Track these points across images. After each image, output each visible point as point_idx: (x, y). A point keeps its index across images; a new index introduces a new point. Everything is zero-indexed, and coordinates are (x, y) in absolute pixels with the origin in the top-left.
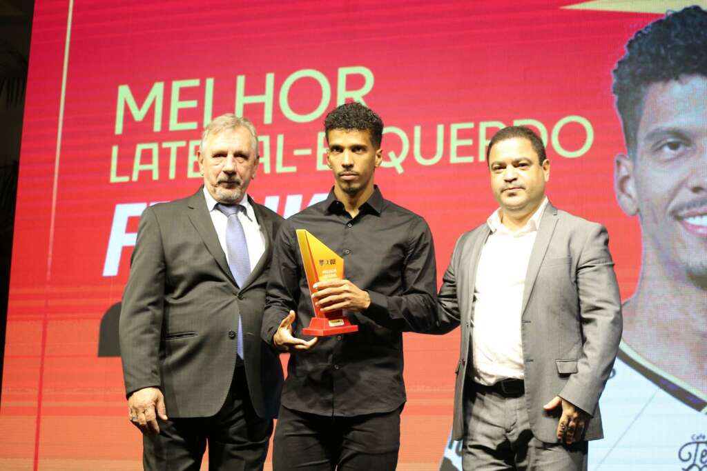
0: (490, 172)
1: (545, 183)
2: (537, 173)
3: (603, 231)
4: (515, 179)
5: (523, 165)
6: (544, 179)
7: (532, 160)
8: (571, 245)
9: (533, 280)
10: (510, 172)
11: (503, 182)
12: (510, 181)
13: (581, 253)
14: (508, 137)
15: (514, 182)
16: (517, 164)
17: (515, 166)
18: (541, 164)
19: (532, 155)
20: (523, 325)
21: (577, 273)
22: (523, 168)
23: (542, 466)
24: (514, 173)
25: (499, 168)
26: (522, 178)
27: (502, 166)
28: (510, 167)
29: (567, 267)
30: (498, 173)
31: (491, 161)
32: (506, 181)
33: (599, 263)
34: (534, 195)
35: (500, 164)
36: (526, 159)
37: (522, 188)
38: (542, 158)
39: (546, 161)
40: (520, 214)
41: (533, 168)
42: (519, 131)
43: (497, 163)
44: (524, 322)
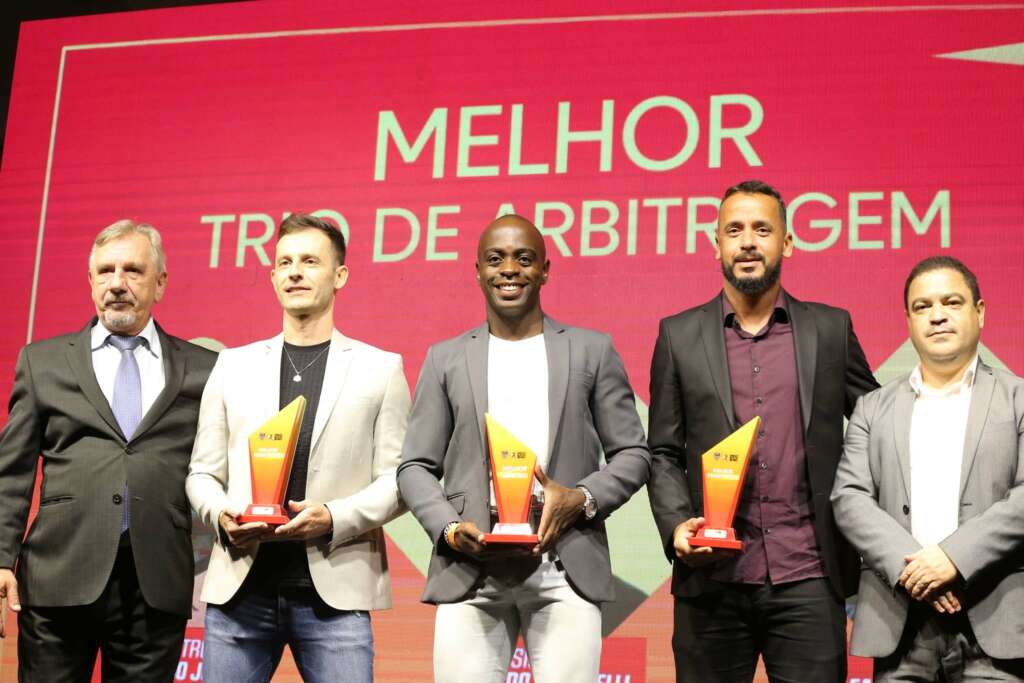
0: (908, 315)
1: (980, 330)
2: (972, 314)
4: (944, 321)
5: (953, 303)
6: (978, 323)
7: (965, 297)
10: (938, 311)
11: (928, 323)
12: (938, 323)
14: (935, 268)
15: (943, 324)
16: (946, 301)
17: (944, 304)
18: (975, 304)
19: (964, 290)
20: (960, 510)
22: (956, 306)
24: (943, 313)
25: (923, 307)
26: (953, 319)
27: (928, 304)
28: (937, 305)
30: (921, 313)
31: (911, 300)
32: (934, 323)
34: (968, 342)
35: (925, 301)
36: (956, 294)
37: (953, 332)
38: (977, 296)
39: (980, 302)
40: (949, 368)
41: (967, 307)
42: (948, 261)
43: (919, 300)
44: (962, 505)
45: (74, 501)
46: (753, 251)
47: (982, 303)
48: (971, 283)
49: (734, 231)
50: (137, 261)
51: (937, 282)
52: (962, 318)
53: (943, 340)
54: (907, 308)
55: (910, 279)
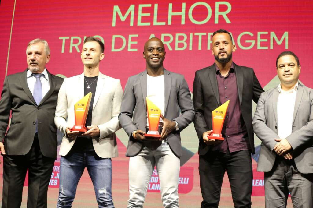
0: (277, 69)
1: (299, 74)
2: (297, 70)
4: (289, 71)
5: (292, 65)
6: (299, 72)
7: (295, 64)
10: (287, 68)
11: (284, 72)
12: (287, 72)
14: (286, 55)
15: (288, 72)
16: (289, 65)
17: (289, 66)
18: (298, 66)
19: (295, 62)
20: (292, 128)
22: (292, 66)
23: (301, 187)
25: (282, 67)
26: (291, 70)
27: (284, 66)
28: (287, 66)
30: (281, 69)
31: (278, 65)
32: (285, 71)
34: (296, 77)
35: (283, 65)
36: (293, 63)
37: (291, 74)
38: (298, 64)
39: (299, 66)
40: (290, 85)
41: (296, 67)
42: (290, 53)
43: (281, 64)
44: (293, 126)
45: (21, 123)
46: (223, 50)
47: (300, 66)
48: (297, 59)
49: (217, 45)
50: (39, 51)
51: (286, 59)
52: (294, 70)
53: (288, 77)
54: (277, 67)
55: (278, 58)
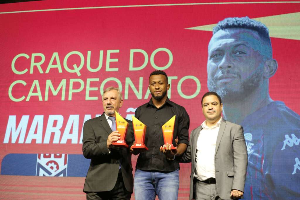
0: (203, 107)
2: (219, 107)
3: (242, 128)
4: (212, 109)
5: (215, 104)
7: (218, 103)
8: (231, 132)
9: (219, 144)
10: (210, 106)
12: (211, 110)
13: (235, 135)
14: (210, 95)
15: (212, 110)
16: (213, 104)
19: (218, 101)
21: (233, 142)
24: (212, 107)
25: (207, 105)
26: (215, 109)
27: (208, 104)
28: (210, 105)
29: (230, 139)
30: (206, 107)
31: (203, 103)
32: (209, 109)
33: (241, 139)
34: (219, 114)
36: (216, 102)
37: (215, 112)
38: (221, 102)
39: (221, 104)
40: (213, 121)
41: (218, 105)
42: (213, 93)
43: (206, 103)
44: (215, 158)
48: (219, 99)
51: (210, 99)
52: (217, 108)
53: (212, 114)
54: (202, 105)
55: (203, 98)
